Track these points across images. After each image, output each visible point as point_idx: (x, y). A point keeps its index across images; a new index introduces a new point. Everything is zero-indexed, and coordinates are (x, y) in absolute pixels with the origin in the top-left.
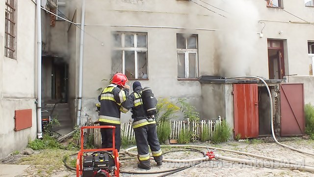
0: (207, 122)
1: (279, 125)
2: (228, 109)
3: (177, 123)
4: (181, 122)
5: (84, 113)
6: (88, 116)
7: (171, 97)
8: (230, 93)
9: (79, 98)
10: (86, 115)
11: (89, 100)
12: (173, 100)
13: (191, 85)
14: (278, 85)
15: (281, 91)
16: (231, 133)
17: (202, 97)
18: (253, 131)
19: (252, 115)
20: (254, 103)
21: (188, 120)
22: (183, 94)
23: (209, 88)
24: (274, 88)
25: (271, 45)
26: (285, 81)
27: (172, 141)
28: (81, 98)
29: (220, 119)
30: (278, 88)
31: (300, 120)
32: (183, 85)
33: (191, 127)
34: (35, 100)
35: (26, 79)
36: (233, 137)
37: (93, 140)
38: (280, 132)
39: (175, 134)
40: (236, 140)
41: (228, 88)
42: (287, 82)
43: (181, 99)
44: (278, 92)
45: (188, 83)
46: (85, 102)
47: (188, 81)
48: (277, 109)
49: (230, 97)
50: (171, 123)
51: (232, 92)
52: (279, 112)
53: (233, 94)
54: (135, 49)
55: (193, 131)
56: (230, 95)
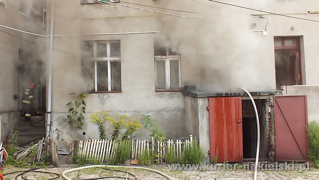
0: (175, 141)
1: (273, 147)
2: (202, 127)
3: (140, 142)
4: (145, 141)
5: (54, 128)
6: (59, 131)
7: (147, 110)
8: (205, 108)
9: (48, 113)
10: (57, 130)
11: (59, 115)
12: (150, 114)
13: (172, 97)
14: (271, 97)
15: (275, 105)
16: (206, 155)
17: (184, 111)
18: (235, 154)
19: (233, 135)
20: (236, 120)
21: (153, 139)
22: (162, 108)
23: (189, 100)
24: (267, 101)
25: (283, 44)
27: (133, 162)
28: (50, 113)
29: (191, 138)
30: (272, 101)
31: (302, 143)
32: (162, 97)
33: (156, 147)
36: (209, 160)
37: (51, 157)
38: (275, 157)
39: (138, 154)
40: (213, 163)
41: (201, 103)
42: (284, 94)
43: (159, 112)
44: (272, 107)
45: (168, 95)
46: (55, 116)
47: (168, 93)
48: (270, 127)
49: (205, 113)
50: (133, 142)
51: (207, 108)
52: (273, 132)
53: (208, 110)
54: (109, 59)
55: (158, 151)
56: (205, 111)
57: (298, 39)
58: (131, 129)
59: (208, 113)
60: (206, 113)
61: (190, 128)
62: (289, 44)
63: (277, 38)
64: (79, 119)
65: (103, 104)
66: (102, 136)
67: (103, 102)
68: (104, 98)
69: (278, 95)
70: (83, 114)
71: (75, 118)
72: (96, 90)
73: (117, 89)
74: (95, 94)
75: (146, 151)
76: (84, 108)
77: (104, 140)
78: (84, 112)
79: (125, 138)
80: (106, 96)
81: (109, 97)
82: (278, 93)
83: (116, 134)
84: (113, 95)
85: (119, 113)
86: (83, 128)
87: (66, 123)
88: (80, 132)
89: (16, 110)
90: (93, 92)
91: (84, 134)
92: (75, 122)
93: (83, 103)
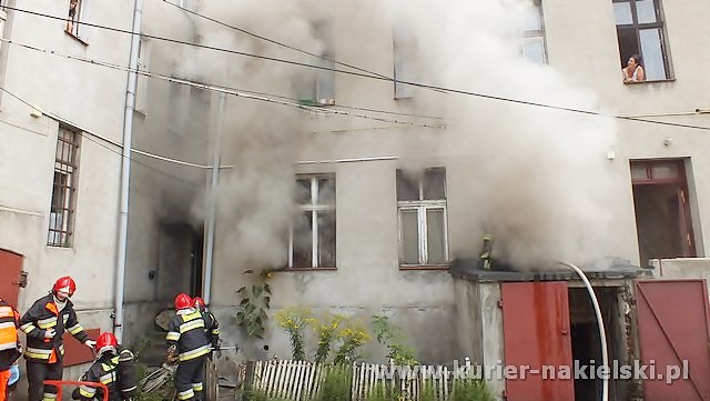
1: (640, 388)
2: (489, 342)
3: (368, 368)
7: (384, 306)
8: (494, 303)
11: (223, 311)
12: (389, 314)
13: (430, 281)
14: (629, 283)
15: (638, 298)
16: (499, 400)
17: (455, 309)
19: (553, 360)
20: (559, 328)
21: (392, 363)
22: (411, 301)
23: (463, 287)
24: (621, 292)
25: (650, 174)
26: (649, 273)
30: (631, 290)
32: (411, 280)
33: (398, 381)
34: (111, 312)
35: (94, 276)
39: (363, 393)
41: (487, 293)
42: (656, 276)
43: (406, 309)
44: (632, 302)
45: (423, 276)
46: (217, 312)
47: (424, 272)
48: (631, 345)
49: (494, 314)
50: (355, 368)
51: (498, 303)
52: (638, 355)
53: (501, 308)
54: (314, 207)
55: (403, 388)
56: (495, 309)
57: (680, 165)
58: (353, 343)
59: (500, 314)
60: (496, 313)
61: (466, 342)
62: (661, 174)
63: (634, 164)
64: (258, 320)
65: (303, 292)
66: (298, 355)
67: (302, 288)
68: (305, 280)
69: (643, 277)
70: (266, 310)
71: (251, 317)
72: (291, 265)
73: (329, 264)
74: (288, 273)
75: (380, 387)
76: (268, 299)
77: (300, 362)
78: (268, 307)
79: (340, 359)
80: (308, 276)
81: (313, 278)
82: (643, 274)
83: (323, 350)
84: (321, 275)
85: (332, 311)
86: (265, 337)
87: (235, 327)
88: (260, 345)
89: (151, 298)
90: (285, 268)
91: (266, 348)
92: (252, 326)
93: (267, 289)
